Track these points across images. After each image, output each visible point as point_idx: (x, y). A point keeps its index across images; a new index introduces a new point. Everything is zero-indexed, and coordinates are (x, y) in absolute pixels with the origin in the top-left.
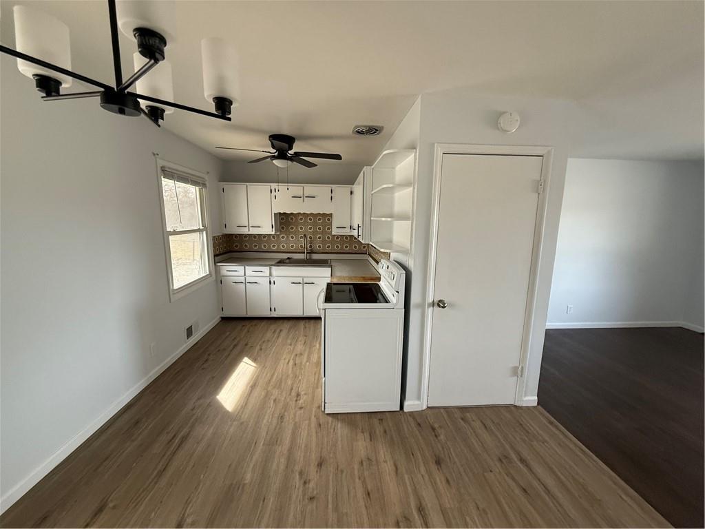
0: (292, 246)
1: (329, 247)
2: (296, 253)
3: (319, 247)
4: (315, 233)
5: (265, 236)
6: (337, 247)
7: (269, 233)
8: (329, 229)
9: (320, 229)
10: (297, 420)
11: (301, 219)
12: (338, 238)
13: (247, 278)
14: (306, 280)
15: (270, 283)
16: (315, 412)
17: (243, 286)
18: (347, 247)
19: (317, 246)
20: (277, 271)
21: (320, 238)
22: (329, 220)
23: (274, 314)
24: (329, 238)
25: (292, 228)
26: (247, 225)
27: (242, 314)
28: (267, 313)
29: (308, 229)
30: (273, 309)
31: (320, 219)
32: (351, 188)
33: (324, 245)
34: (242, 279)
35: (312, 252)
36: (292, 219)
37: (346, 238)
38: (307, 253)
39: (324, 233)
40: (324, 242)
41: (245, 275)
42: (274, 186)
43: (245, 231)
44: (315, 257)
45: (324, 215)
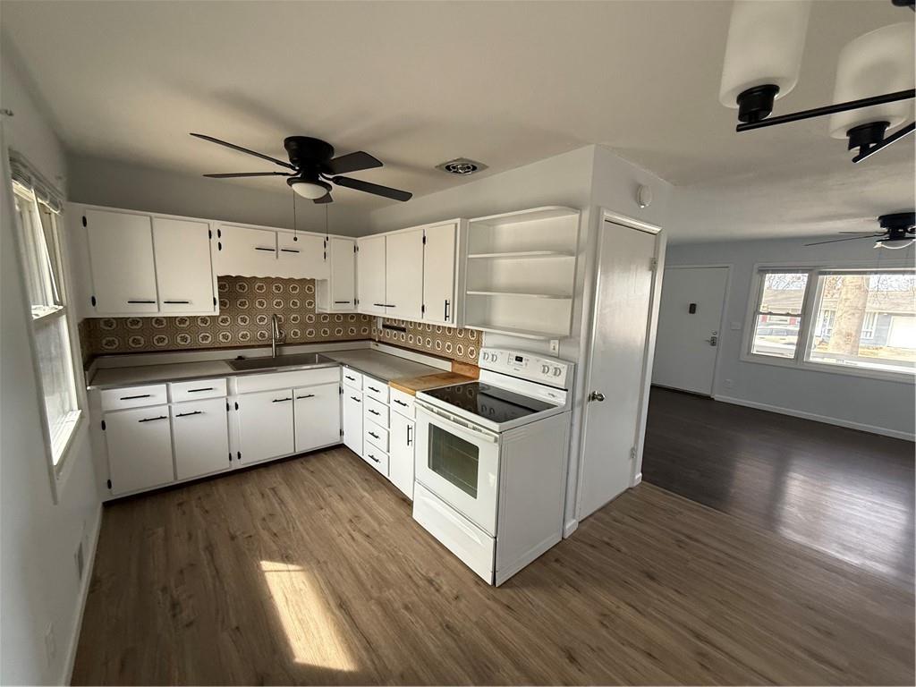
0: (244, 336)
1: (311, 333)
2: (253, 347)
3: (295, 334)
4: (287, 311)
5: (204, 320)
6: (325, 332)
7: (210, 314)
8: (310, 304)
9: (295, 304)
10: (475, 620)
11: (260, 288)
12: (325, 318)
13: (173, 407)
14: (298, 393)
15: (228, 409)
16: (481, 592)
17: (167, 422)
18: (339, 331)
19: (292, 332)
20: (241, 384)
21: (295, 319)
22: (309, 289)
23: (238, 464)
24: (310, 318)
25: (243, 304)
26: (154, 298)
27: (167, 480)
28: (224, 466)
29: (276, 305)
30: (235, 455)
31: (294, 289)
32: (355, 242)
33: (303, 331)
34: (164, 411)
35: (283, 343)
36: (242, 287)
37: (339, 318)
38: (276, 346)
39: (302, 310)
40: (303, 326)
41: (169, 400)
42: (216, 225)
43: (151, 311)
44: (288, 351)
45: (303, 281)
